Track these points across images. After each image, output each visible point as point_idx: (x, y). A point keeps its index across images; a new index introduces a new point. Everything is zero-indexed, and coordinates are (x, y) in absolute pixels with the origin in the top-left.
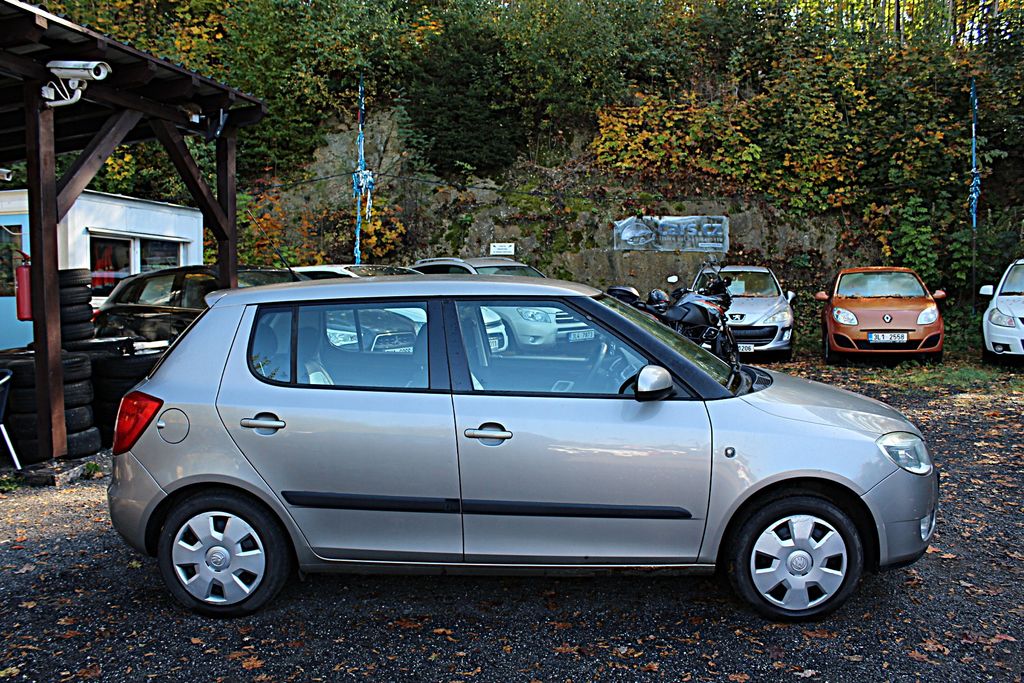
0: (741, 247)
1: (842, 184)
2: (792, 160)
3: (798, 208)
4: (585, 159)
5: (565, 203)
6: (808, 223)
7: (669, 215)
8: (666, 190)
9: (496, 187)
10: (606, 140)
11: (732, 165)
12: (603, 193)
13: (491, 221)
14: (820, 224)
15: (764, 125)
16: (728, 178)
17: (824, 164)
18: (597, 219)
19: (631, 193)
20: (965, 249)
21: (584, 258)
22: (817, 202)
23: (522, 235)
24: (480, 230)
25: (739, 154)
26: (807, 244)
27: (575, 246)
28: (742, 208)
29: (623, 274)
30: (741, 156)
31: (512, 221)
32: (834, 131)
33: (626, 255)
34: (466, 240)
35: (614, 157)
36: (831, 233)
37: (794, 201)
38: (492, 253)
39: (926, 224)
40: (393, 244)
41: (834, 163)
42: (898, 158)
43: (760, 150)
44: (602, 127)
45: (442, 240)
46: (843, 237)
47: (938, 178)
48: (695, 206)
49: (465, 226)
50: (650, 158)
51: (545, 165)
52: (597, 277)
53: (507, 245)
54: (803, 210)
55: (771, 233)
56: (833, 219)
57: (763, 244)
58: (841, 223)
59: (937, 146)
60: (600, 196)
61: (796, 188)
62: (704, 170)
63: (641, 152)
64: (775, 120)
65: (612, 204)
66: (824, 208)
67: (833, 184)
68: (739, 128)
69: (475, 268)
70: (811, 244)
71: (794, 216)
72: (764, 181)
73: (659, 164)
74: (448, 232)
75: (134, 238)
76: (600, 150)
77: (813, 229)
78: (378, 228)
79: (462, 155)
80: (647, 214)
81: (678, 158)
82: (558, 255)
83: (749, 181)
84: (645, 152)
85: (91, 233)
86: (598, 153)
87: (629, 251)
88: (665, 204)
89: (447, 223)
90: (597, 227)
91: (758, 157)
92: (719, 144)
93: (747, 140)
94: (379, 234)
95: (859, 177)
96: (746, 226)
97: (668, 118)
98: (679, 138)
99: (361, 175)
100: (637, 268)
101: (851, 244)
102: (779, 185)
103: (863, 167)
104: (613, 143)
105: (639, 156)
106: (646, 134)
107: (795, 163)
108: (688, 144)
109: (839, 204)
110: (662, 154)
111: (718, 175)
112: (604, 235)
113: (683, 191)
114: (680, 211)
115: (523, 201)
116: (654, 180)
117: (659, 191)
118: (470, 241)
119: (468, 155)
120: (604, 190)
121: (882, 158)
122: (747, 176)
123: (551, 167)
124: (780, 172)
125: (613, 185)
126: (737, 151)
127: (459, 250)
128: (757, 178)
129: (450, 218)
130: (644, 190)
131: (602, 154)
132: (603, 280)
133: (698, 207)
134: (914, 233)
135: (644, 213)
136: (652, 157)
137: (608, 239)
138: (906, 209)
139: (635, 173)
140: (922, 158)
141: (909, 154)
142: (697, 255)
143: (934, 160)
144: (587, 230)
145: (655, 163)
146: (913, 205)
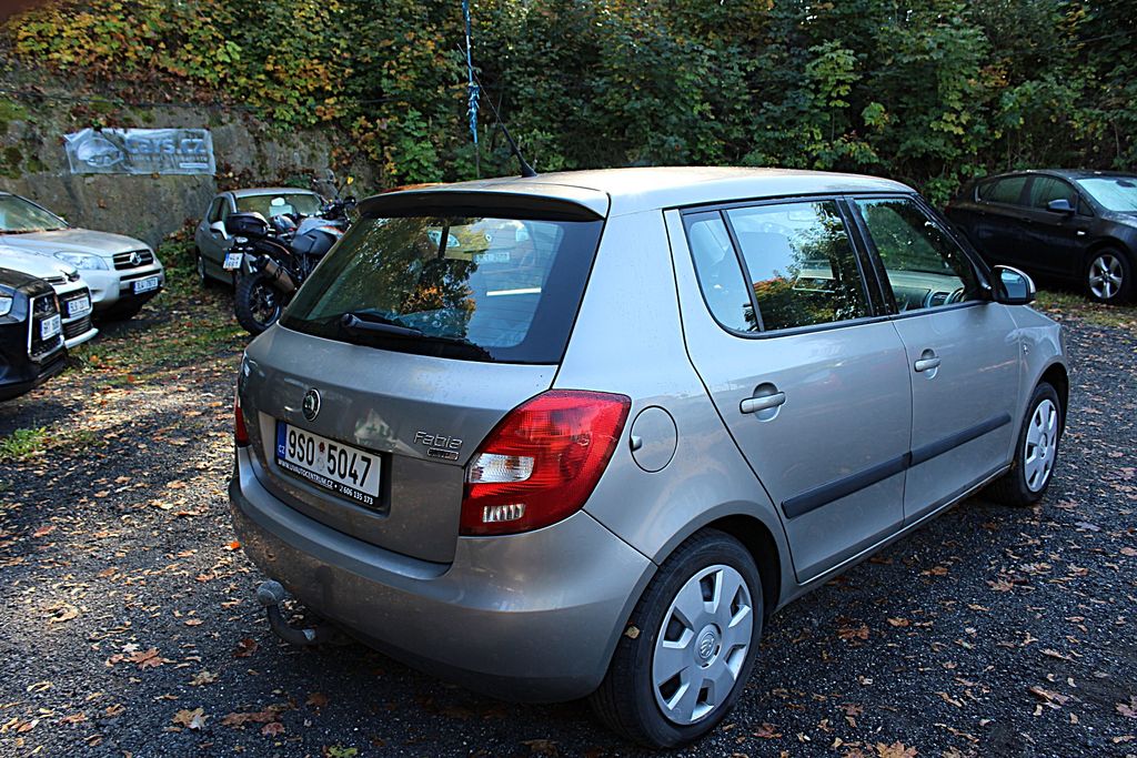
0: (228, 169)
1: (331, 95)
2: (276, 63)
3: (284, 121)
6: (296, 138)
7: (135, 127)
8: (127, 96)
10: (30, 20)
11: (203, 64)
12: (38, 96)
14: (309, 140)
15: (238, 18)
16: (201, 82)
17: (311, 70)
18: (38, 132)
19: (79, 97)
20: (469, 165)
21: (30, 185)
22: (305, 114)
25: (213, 53)
26: (299, 162)
27: (13, 168)
28: (223, 120)
29: (89, 206)
30: (215, 56)
32: (316, 33)
33: (89, 180)
35: (45, 45)
36: (322, 150)
37: (280, 112)
39: (423, 138)
41: (321, 69)
42: (389, 69)
43: (239, 49)
46: (334, 154)
47: (429, 91)
48: (167, 117)
50: (99, 50)
54: (290, 123)
55: (260, 151)
56: (321, 134)
57: (253, 163)
58: (330, 139)
59: (428, 58)
60: (36, 100)
61: (282, 97)
62: (170, 70)
63: (83, 41)
64: (250, 13)
65: (54, 111)
66: (313, 122)
67: (320, 94)
68: (209, 20)
70: (302, 163)
71: (281, 130)
72: (245, 88)
73: (111, 59)
76: (22, 34)
77: (303, 146)
80: (109, 125)
81: (135, 53)
83: (225, 86)
84: (88, 42)
86: (20, 37)
87: (92, 175)
88: (129, 113)
90: (41, 143)
91: (238, 57)
92: (185, 39)
93: (220, 36)
95: (346, 86)
96: (232, 142)
98: (133, 26)
100: (107, 197)
101: (345, 162)
102: (262, 93)
103: (352, 76)
104: (42, 27)
105: (81, 47)
106: (87, 18)
107: (279, 67)
108: (147, 36)
109: (328, 117)
110: (115, 45)
111: (187, 78)
112: (53, 154)
113: (150, 97)
114: (149, 123)
116: (108, 80)
117: (118, 96)
120: (39, 91)
121: (369, 67)
122: (223, 81)
124: (262, 77)
125: (51, 85)
126: (209, 49)
128: (236, 84)
130: (97, 93)
131: (26, 39)
133: (170, 118)
134: (417, 149)
135: (103, 123)
136: (101, 49)
137: (60, 159)
138: (407, 123)
139: (80, 70)
140: (415, 69)
141: (403, 64)
142: (179, 178)
143: (425, 71)
144: (26, 147)
145: (106, 56)
146: (412, 119)
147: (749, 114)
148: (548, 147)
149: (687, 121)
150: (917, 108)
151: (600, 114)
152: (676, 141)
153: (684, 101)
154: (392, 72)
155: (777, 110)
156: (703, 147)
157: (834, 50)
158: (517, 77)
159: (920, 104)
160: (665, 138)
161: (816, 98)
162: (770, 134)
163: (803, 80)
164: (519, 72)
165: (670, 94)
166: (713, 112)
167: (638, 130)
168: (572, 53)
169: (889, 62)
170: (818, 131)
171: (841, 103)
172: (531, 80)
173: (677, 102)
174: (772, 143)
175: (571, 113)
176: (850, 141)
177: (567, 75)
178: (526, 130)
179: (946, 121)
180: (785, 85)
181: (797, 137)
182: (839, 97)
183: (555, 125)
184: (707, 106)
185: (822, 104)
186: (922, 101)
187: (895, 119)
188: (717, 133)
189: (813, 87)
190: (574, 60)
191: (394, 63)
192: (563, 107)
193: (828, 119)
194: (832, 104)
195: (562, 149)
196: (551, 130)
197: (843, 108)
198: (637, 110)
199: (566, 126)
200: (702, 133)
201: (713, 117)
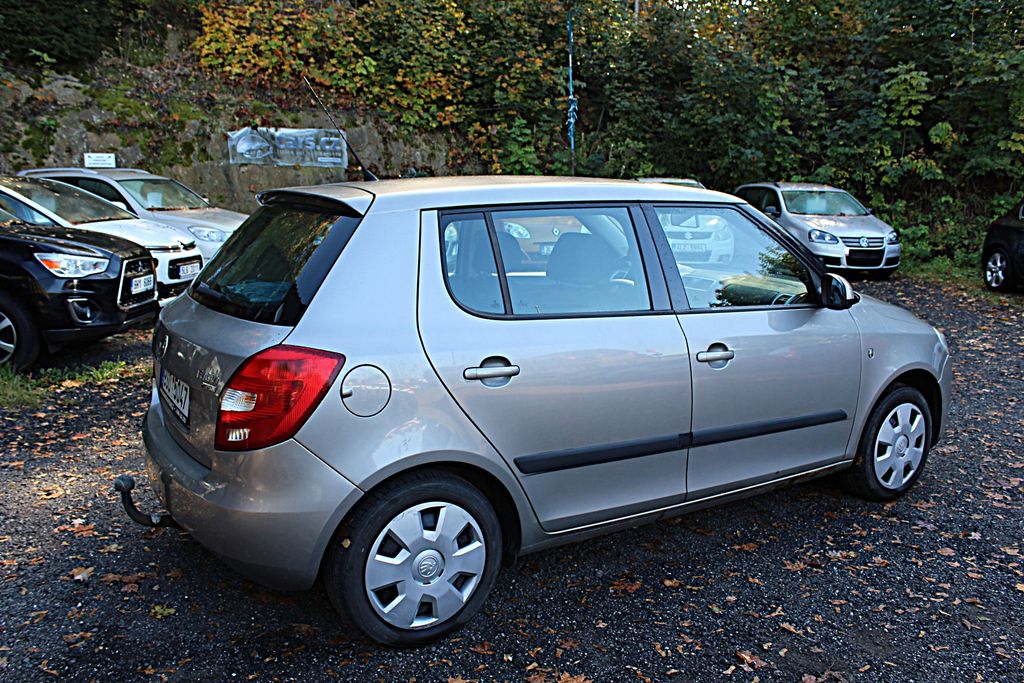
0: (359, 163)
1: (450, 103)
2: (405, 76)
3: (409, 124)
4: (186, 60)
5: (170, 109)
6: (419, 139)
7: (284, 127)
8: (280, 101)
9: (81, 85)
10: (211, 41)
11: (345, 76)
12: (211, 102)
13: (81, 126)
14: (430, 141)
15: (376, 37)
16: (342, 91)
17: (435, 82)
18: (208, 129)
19: (242, 102)
20: (565, 168)
21: (198, 172)
22: (427, 119)
23: (122, 145)
24: (69, 138)
25: (353, 66)
26: (419, 160)
27: (186, 158)
28: (358, 123)
29: (242, 191)
30: (354, 69)
31: (108, 127)
32: (442, 50)
33: (244, 169)
34: (52, 148)
35: (221, 60)
36: (440, 150)
37: (406, 117)
38: (87, 165)
39: (529, 143)
41: (443, 81)
42: (502, 81)
43: (374, 63)
44: (206, 25)
45: (19, 147)
46: (451, 154)
47: (536, 102)
48: (311, 119)
49: (47, 131)
50: (261, 64)
51: (138, 64)
52: (214, 194)
53: (106, 155)
54: (414, 127)
55: (386, 149)
56: (441, 137)
57: (380, 159)
58: (449, 141)
59: (536, 73)
60: (209, 104)
61: (408, 104)
62: (317, 80)
63: (250, 57)
64: (387, 34)
65: (222, 113)
66: (434, 126)
67: (442, 103)
68: (352, 39)
70: (423, 160)
71: (406, 132)
72: (377, 96)
73: (270, 71)
74: (25, 138)
76: (205, 52)
77: (424, 146)
79: (37, 42)
80: (263, 125)
81: (290, 66)
82: (167, 167)
83: (362, 94)
84: (254, 58)
86: (203, 54)
87: (246, 165)
88: (280, 114)
89: (21, 127)
90: (209, 138)
91: (373, 70)
92: (332, 54)
93: (360, 53)
95: (465, 96)
96: (364, 141)
97: (277, 21)
98: (290, 45)
100: (257, 183)
101: (459, 161)
102: (392, 100)
103: (470, 88)
104: (219, 45)
105: (248, 61)
106: (254, 39)
107: (407, 79)
108: (301, 52)
109: (447, 122)
110: (274, 60)
111: (331, 87)
112: (218, 147)
113: (298, 102)
114: (296, 123)
115: (120, 104)
116: (266, 88)
117: (273, 101)
118: (58, 149)
119: (45, 44)
120: (212, 97)
121: (485, 80)
122: (360, 90)
123: (145, 67)
124: (393, 87)
125: (222, 92)
126: (350, 63)
127: (44, 161)
128: (371, 93)
129: (25, 120)
130: (257, 98)
131: (207, 56)
132: (221, 197)
133: (314, 120)
134: (521, 152)
135: (259, 123)
136: (263, 63)
137: (223, 152)
138: (514, 129)
139: (245, 80)
140: (524, 82)
141: (514, 78)
142: (317, 170)
143: (534, 85)
144: (198, 141)
145: (267, 69)
146: (519, 126)
147: (825, 130)
148: (639, 155)
149: (766, 135)
150: (986, 127)
151: (687, 126)
152: (752, 153)
153: (764, 117)
154: (504, 85)
155: (851, 128)
156: (779, 160)
157: (909, 71)
158: (615, 91)
159: (989, 124)
160: (743, 150)
161: (888, 117)
162: (840, 150)
163: (877, 99)
164: (617, 88)
165: (751, 110)
166: (791, 128)
167: (720, 142)
168: (666, 72)
169: (960, 83)
170: (888, 148)
171: (912, 122)
172: (628, 95)
173: (757, 118)
174: (843, 158)
175: (661, 125)
176: (917, 158)
177: (662, 91)
178: (620, 139)
179: (1013, 140)
180: (861, 104)
181: (867, 153)
182: (911, 116)
183: (647, 136)
184: (786, 122)
185: (894, 123)
186: (992, 120)
187: (964, 138)
188: (794, 148)
189: (885, 106)
190: (670, 78)
191: (507, 77)
192: (655, 119)
193: (899, 136)
194: (903, 123)
195: (652, 157)
196: (644, 140)
197: (914, 126)
198: (718, 124)
199: (657, 136)
200: (779, 147)
201: (791, 133)
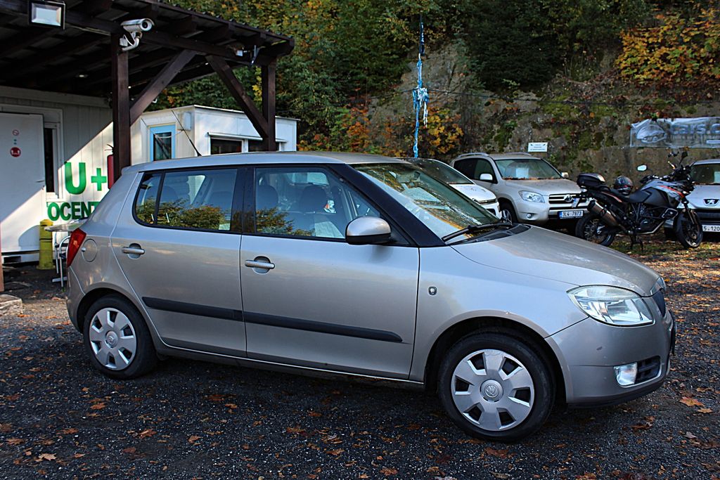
4: (611, 73)
5: (591, 110)
7: (681, 117)
8: (680, 97)
9: (537, 98)
10: (628, 57)
12: (623, 101)
13: (530, 125)
18: (617, 122)
19: (648, 100)
21: (604, 154)
23: (554, 136)
24: (521, 133)
27: (597, 144)
31: (547, 125)
33: (640, 151)
34: (510, 140)
35: (635, 71)
38: (529, 150)
40: (453, 143)
44: (626, 46)
45: (492, 140)
48: (706, 109)
49: (509, 129)
50: (666, 69)
51: (577, 80)
52: (614, 170)
53: (542, 144)
60: (621, 104)
62: (717, 77)
63: (659, 65)
65: (631, 110)
69: (494, 161)
73: (674, 74)
74: (496, 134)
75: (244, 139)
76: (623, 65)
78: (441, 131)
79: (508, 74)
80: (661, 117)
81: (692, 68)
82: (582, 151)
84: (662, 65)
85: (211, 136)
86: (621, 68)
87: (643, 148)
88: (678, 108)
89: (496, 127)
90: (616, 129)
94: (443, 137)
97: (685, 34)
98: (695, 51)
99: (419, 91)
100: (649, 162)
104: (634, 59)
105: (657, 69)
106: (664, 50)
108: (702, 56)
110: (677, 65)
112: (622, 135)
113: (695, 97)
114: (692, 113)
115: (557, 109)
116: (669, 88)
117: (673, 97)
118: (513, 141)
119: (513, 74)
120: (625, 99)
123: (583, 81)
125: (633, 94)
127: (504, 148)
129: (499, 123)
130: (659, 97)
131: (625, 68)
132: (619, 172)
133: (708, 109)
135: (658, 116)
137: (625, 138)
139: (654, 83)
142: (704, 151)
144: (607, 132)
145: (671, 73)
